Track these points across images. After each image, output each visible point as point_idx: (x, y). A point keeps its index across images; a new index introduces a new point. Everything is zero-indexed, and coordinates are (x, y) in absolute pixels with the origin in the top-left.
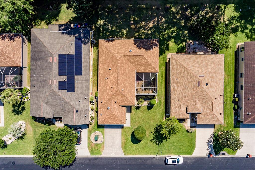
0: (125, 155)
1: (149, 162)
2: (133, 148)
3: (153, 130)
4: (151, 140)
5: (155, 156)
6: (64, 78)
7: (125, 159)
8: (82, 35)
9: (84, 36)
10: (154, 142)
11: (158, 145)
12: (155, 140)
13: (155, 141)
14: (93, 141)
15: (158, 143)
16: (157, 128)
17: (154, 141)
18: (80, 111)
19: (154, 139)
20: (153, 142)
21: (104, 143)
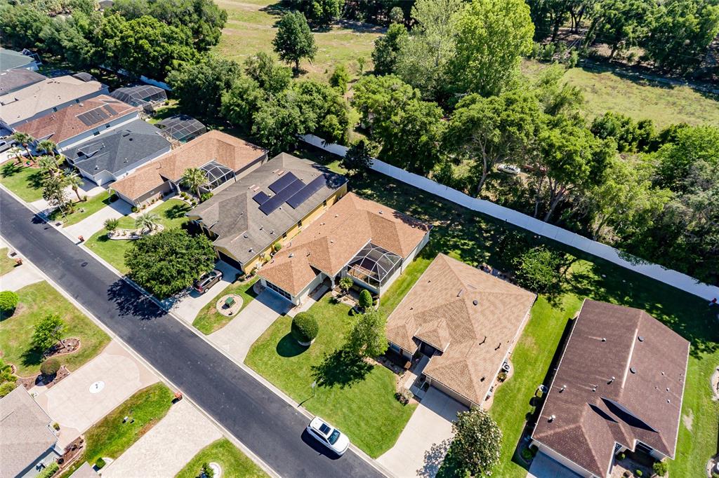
0: (245, 362)
1: (273, 408)
2: (270, 360)
3: (331, 351)
4: (313, 367)
5: (295, 405)
6: (271, 194)
7: (237, 370)
8: (333, 178)
9: (334, 179)
10: (316, 375)
11: (320, 385)
12: (321, 373)
13: (319, 374)
14: (219, 305)
15: (322, 380)
16: (341, 352)
17: (318, 372)
18: (250, 240)
19: (319, 369)
20: (314, 373)
21: (231, 319)
